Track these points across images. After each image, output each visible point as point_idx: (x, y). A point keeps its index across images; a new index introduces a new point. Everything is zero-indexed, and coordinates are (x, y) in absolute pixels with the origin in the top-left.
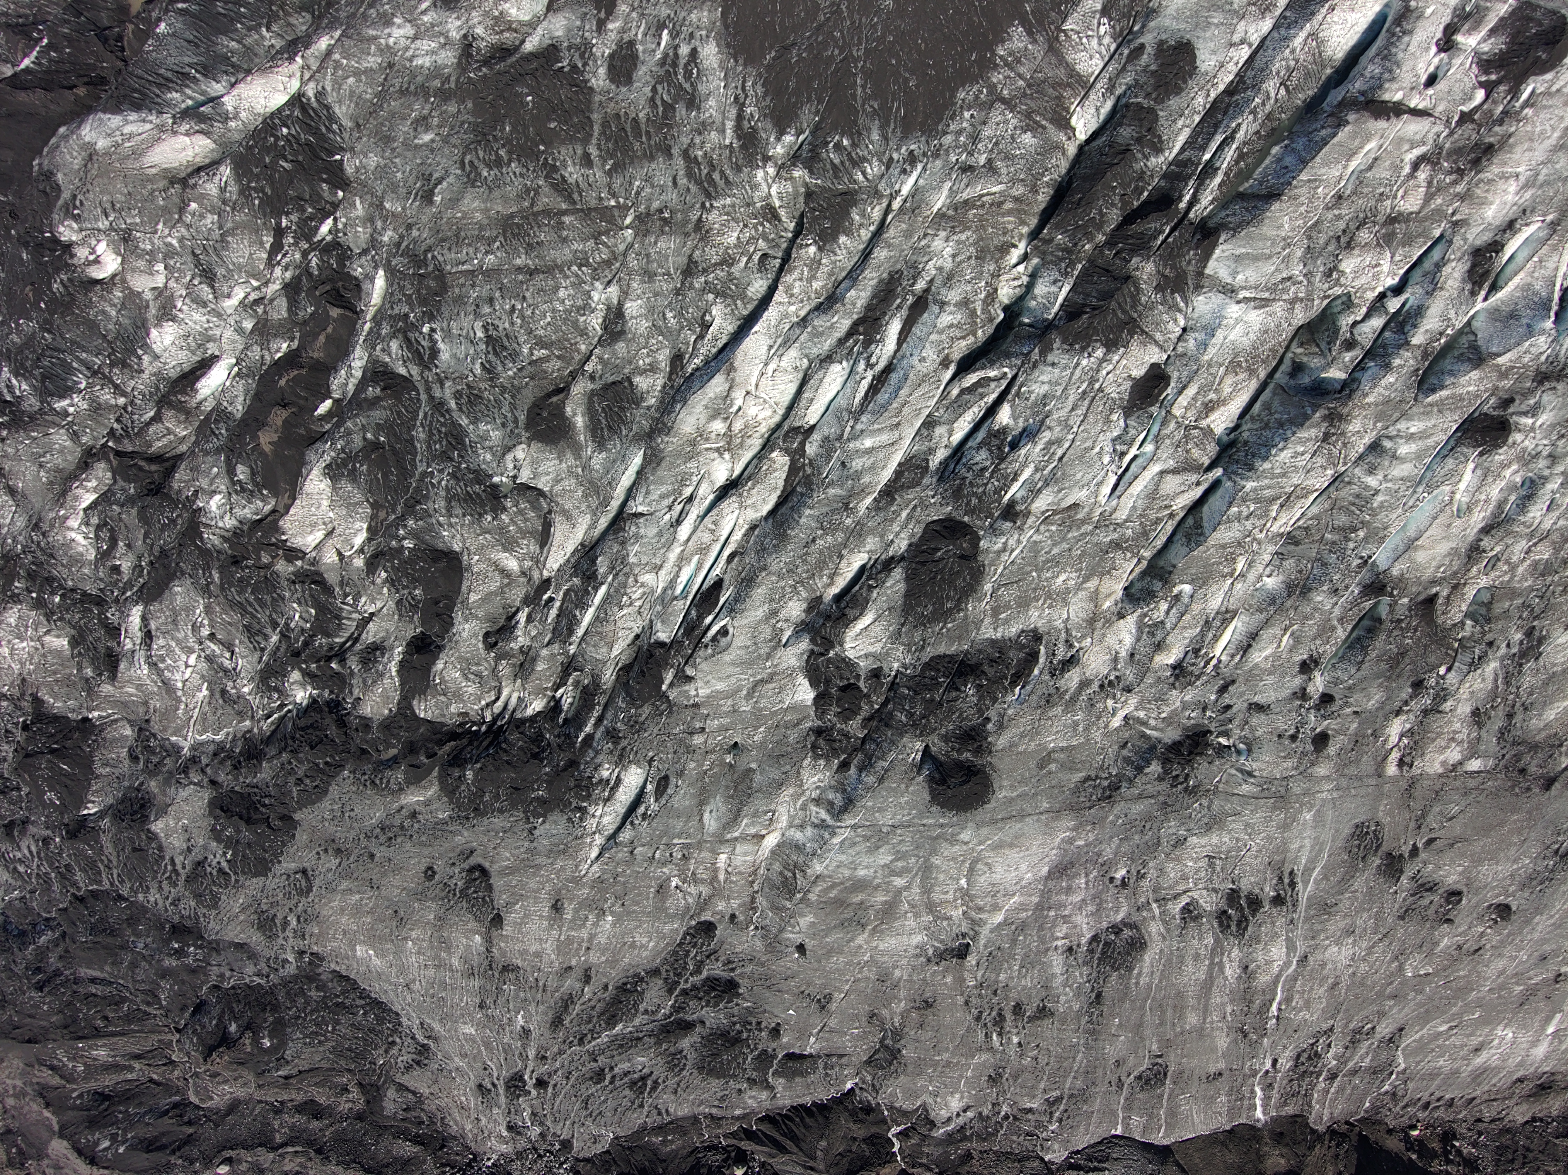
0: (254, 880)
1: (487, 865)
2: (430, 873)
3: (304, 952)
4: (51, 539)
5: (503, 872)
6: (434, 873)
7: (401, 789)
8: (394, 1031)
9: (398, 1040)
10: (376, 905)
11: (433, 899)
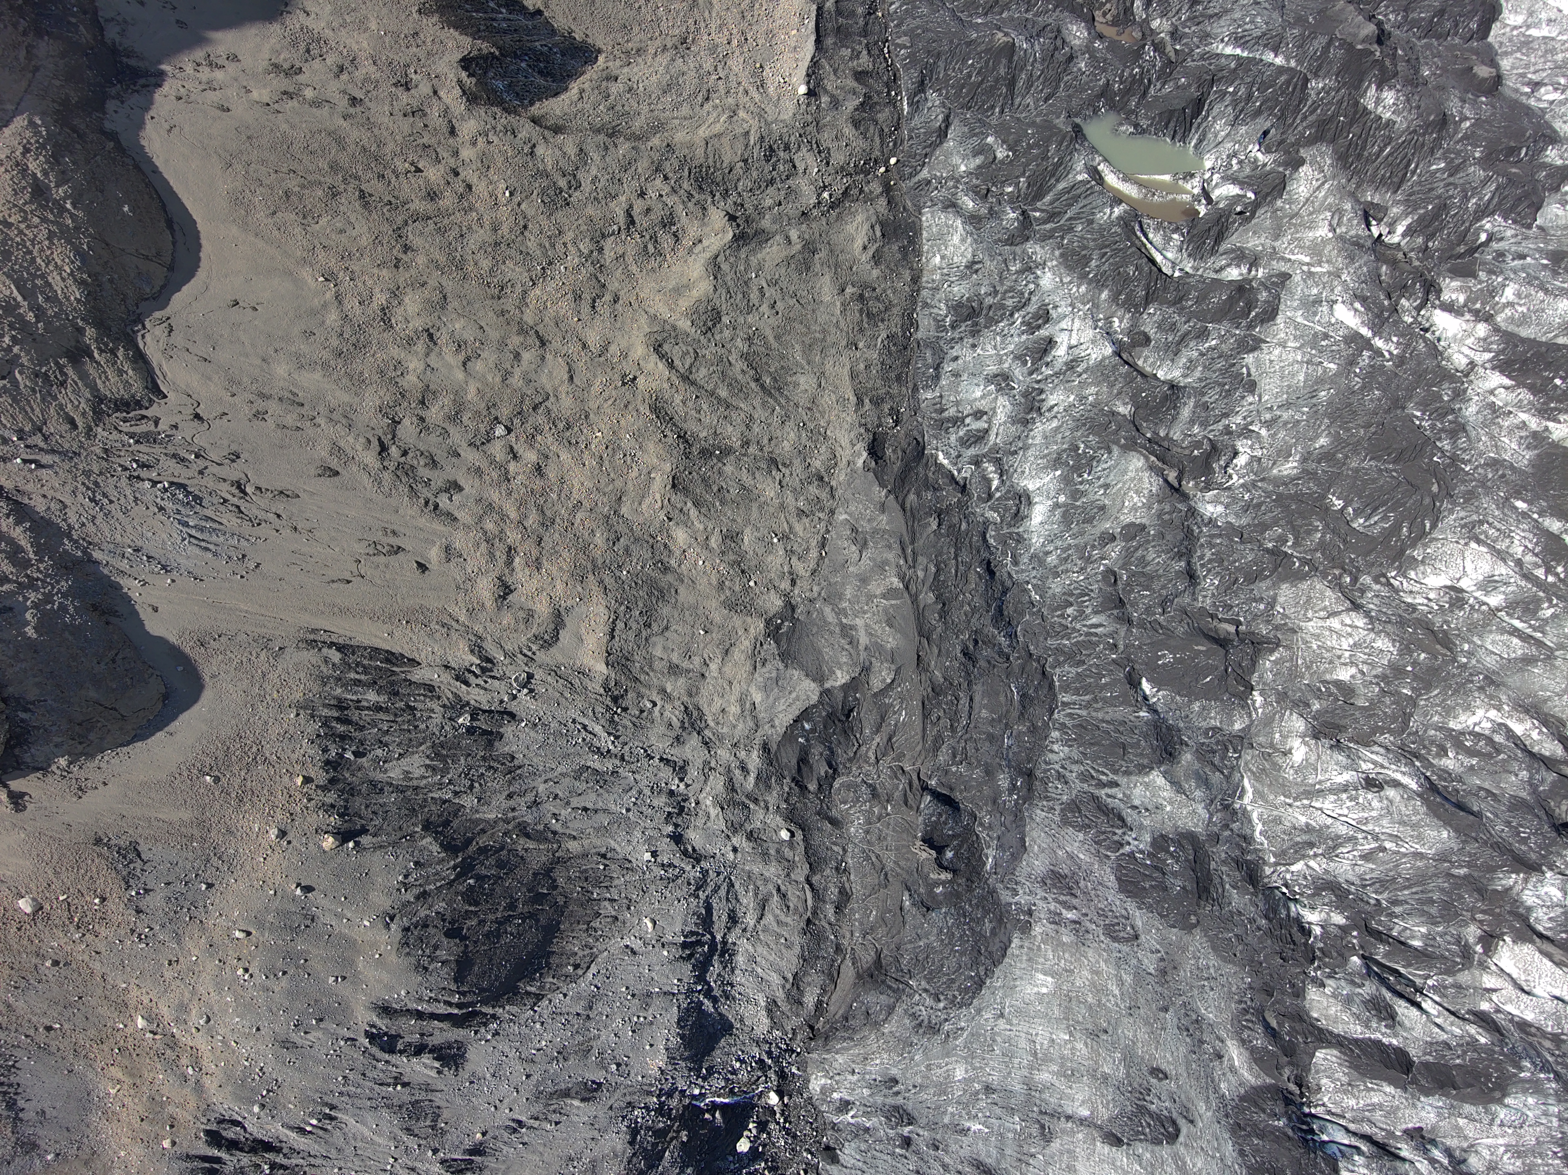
0: (1112, 878)
1: (1181, 1139)
2: (1158, 1072)
3: (1031, 915)
4: (1476, 694)
5: (1176, 1157)
6: (1160, 1080)
7: (1243, 1042)
8: (952, 1002)
9: (941, 1005)
10: (1110, 1011)
11: (1128, 1075)
